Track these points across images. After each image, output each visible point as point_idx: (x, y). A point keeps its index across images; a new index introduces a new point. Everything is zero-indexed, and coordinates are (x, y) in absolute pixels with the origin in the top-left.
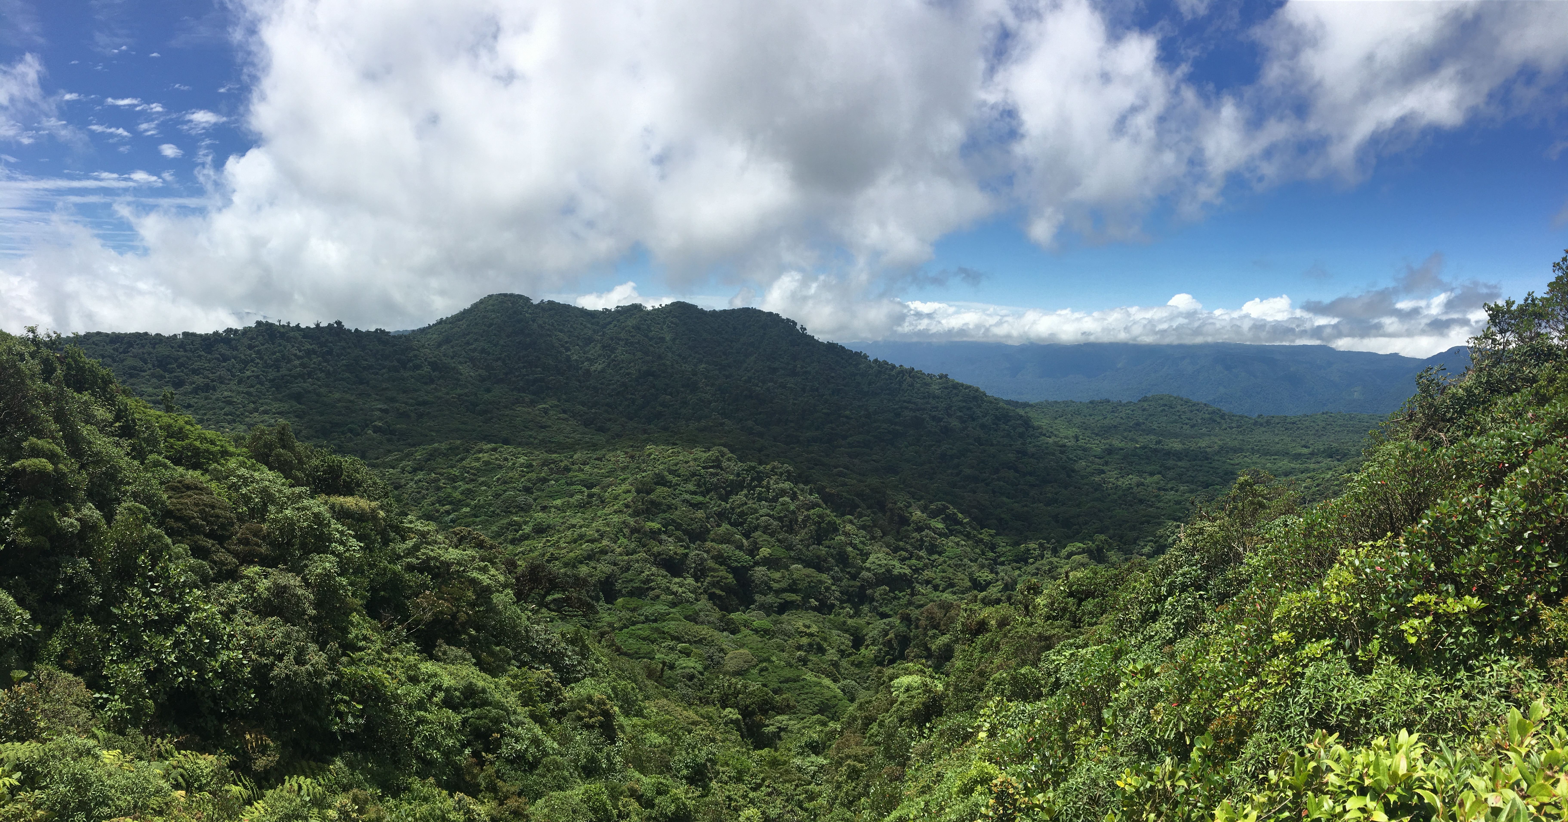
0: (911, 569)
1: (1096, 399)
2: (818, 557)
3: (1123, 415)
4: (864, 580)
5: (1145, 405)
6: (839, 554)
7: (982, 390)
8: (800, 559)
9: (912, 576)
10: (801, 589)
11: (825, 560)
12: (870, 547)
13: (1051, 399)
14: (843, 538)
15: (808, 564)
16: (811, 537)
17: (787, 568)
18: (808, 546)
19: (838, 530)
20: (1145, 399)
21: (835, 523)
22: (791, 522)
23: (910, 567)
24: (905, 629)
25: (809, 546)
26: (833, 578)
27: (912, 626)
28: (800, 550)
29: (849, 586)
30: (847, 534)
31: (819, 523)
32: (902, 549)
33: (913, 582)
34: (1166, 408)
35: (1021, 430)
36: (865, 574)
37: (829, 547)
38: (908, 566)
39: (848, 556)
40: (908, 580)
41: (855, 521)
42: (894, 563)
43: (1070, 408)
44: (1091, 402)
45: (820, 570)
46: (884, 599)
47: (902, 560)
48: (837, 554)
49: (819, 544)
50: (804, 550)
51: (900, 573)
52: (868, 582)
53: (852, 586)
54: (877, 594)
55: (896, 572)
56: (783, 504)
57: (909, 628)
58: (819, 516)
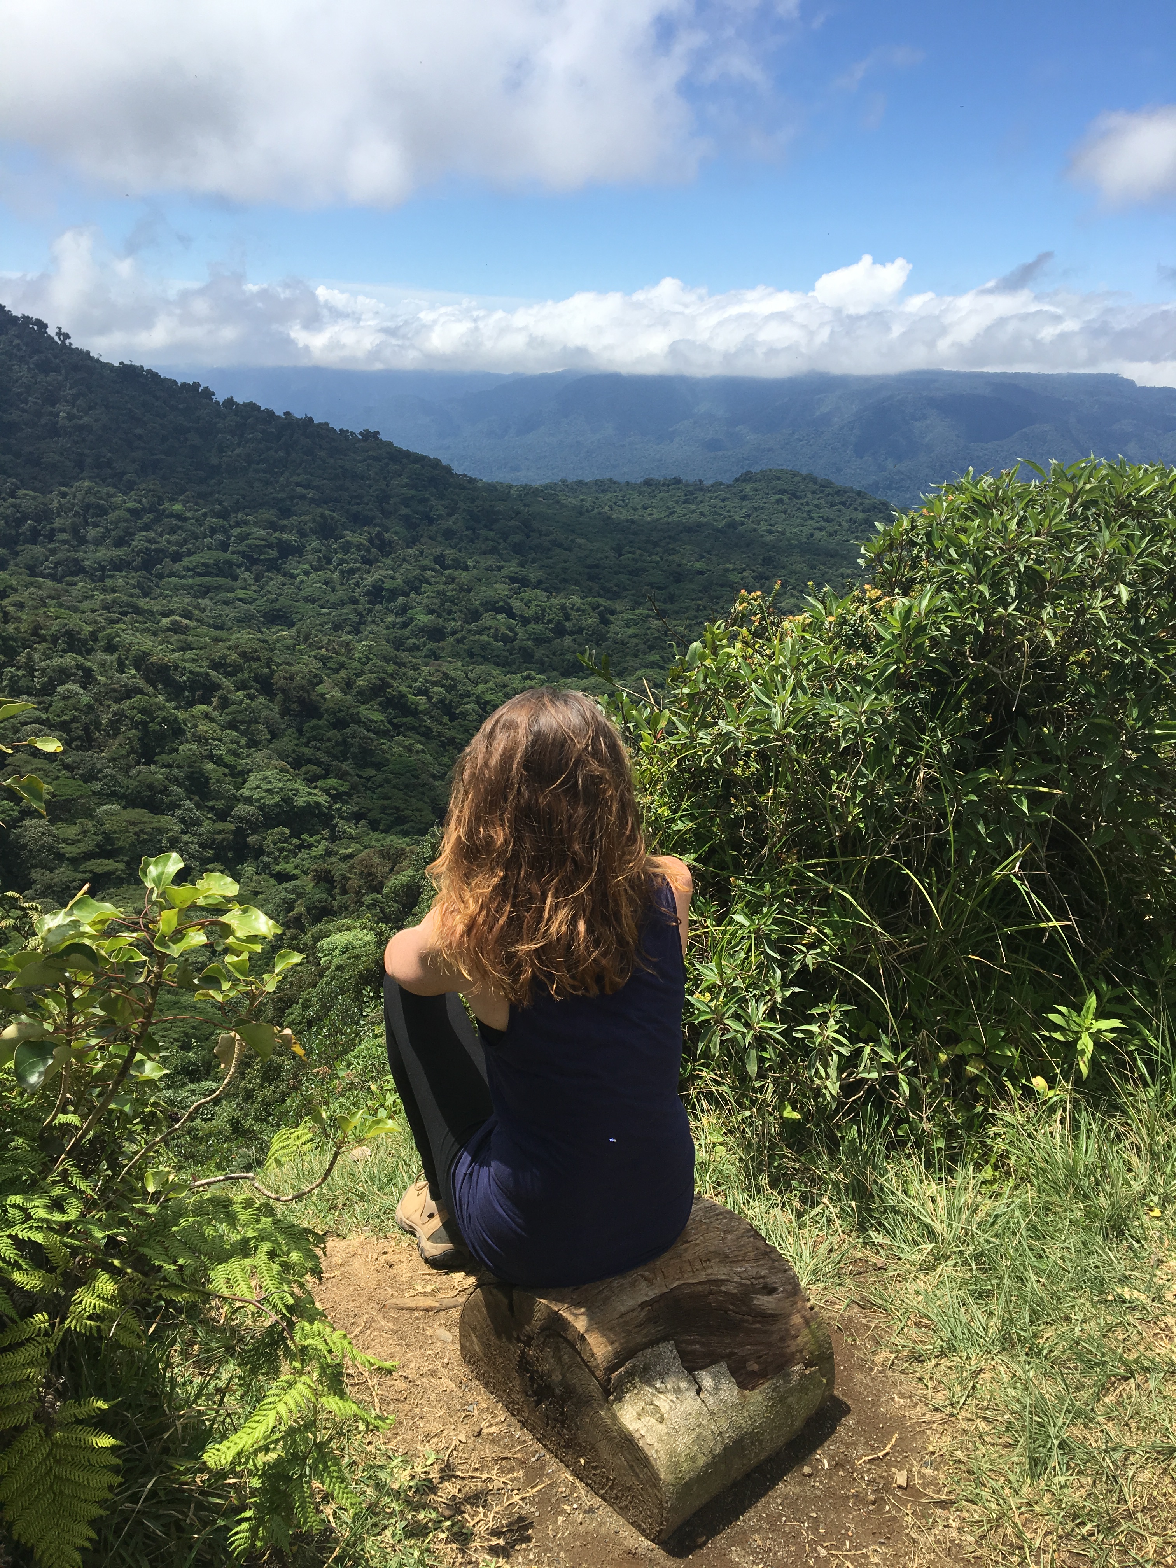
0: (329, 795)
1: (657, 476)
2: (150, 787)
3: (705, 508)
4: (240, 819)
5: (748, 488)
6: (190, 777)
7: (444, 463)
8: (113, 794)
9: (330, 807)
10: (121, 848)
11: (164, 791)
12: (248, 761)
13: (572, 478)
14: (194, 747)
15: (131, 801)
16: (133, 751)
17: (89, 813)
18: (126, 770)
19: (182, 732)
20: (747, 477)
21: (176, 719)
22: (86, 729)
23: (327, 792)
24: (324, 896)
25: (129, 767)
26: (183, 821)
27: (337, 891)
28: (112, 777)
29: (215, 833)
30: (200, 740)
31: (144, 724)
32: (309, 761)
33: (333, 817)
34: (785, 497)
35: (517, 538)
36: (241, 809)
37: (169, 766)
38: (322, 789)
39: (207, 780)
40: (325, 815)
41: (215, 714)
42: (296, 786)
43: (609, 495)
44: (648, 483)
45: (155, 808)
46: (282, 850)
47: (311, 780)
48: (188, 777)
49: (148, 763)
50: (121, 777)
51: (308, 803)
52: (248, 821)
53: (220, 832)
54: (269, 841)
55: (300, 801)
56: (65, 698)
57: (330, 894)
58: (143, 711)
